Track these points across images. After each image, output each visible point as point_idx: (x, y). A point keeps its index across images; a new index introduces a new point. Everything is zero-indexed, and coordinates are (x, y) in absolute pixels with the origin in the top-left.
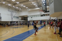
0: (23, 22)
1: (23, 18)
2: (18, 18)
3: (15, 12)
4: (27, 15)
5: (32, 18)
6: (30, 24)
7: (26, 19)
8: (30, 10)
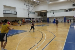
0: (39, 18)
1: (40, 14)
2: (34, 13)
3: (31, 6)
4: (46, 10)
5: (53, 13)
6: (50, 21)
7: (43, 16)
8: (50, 3)
